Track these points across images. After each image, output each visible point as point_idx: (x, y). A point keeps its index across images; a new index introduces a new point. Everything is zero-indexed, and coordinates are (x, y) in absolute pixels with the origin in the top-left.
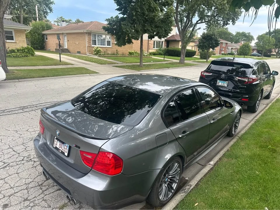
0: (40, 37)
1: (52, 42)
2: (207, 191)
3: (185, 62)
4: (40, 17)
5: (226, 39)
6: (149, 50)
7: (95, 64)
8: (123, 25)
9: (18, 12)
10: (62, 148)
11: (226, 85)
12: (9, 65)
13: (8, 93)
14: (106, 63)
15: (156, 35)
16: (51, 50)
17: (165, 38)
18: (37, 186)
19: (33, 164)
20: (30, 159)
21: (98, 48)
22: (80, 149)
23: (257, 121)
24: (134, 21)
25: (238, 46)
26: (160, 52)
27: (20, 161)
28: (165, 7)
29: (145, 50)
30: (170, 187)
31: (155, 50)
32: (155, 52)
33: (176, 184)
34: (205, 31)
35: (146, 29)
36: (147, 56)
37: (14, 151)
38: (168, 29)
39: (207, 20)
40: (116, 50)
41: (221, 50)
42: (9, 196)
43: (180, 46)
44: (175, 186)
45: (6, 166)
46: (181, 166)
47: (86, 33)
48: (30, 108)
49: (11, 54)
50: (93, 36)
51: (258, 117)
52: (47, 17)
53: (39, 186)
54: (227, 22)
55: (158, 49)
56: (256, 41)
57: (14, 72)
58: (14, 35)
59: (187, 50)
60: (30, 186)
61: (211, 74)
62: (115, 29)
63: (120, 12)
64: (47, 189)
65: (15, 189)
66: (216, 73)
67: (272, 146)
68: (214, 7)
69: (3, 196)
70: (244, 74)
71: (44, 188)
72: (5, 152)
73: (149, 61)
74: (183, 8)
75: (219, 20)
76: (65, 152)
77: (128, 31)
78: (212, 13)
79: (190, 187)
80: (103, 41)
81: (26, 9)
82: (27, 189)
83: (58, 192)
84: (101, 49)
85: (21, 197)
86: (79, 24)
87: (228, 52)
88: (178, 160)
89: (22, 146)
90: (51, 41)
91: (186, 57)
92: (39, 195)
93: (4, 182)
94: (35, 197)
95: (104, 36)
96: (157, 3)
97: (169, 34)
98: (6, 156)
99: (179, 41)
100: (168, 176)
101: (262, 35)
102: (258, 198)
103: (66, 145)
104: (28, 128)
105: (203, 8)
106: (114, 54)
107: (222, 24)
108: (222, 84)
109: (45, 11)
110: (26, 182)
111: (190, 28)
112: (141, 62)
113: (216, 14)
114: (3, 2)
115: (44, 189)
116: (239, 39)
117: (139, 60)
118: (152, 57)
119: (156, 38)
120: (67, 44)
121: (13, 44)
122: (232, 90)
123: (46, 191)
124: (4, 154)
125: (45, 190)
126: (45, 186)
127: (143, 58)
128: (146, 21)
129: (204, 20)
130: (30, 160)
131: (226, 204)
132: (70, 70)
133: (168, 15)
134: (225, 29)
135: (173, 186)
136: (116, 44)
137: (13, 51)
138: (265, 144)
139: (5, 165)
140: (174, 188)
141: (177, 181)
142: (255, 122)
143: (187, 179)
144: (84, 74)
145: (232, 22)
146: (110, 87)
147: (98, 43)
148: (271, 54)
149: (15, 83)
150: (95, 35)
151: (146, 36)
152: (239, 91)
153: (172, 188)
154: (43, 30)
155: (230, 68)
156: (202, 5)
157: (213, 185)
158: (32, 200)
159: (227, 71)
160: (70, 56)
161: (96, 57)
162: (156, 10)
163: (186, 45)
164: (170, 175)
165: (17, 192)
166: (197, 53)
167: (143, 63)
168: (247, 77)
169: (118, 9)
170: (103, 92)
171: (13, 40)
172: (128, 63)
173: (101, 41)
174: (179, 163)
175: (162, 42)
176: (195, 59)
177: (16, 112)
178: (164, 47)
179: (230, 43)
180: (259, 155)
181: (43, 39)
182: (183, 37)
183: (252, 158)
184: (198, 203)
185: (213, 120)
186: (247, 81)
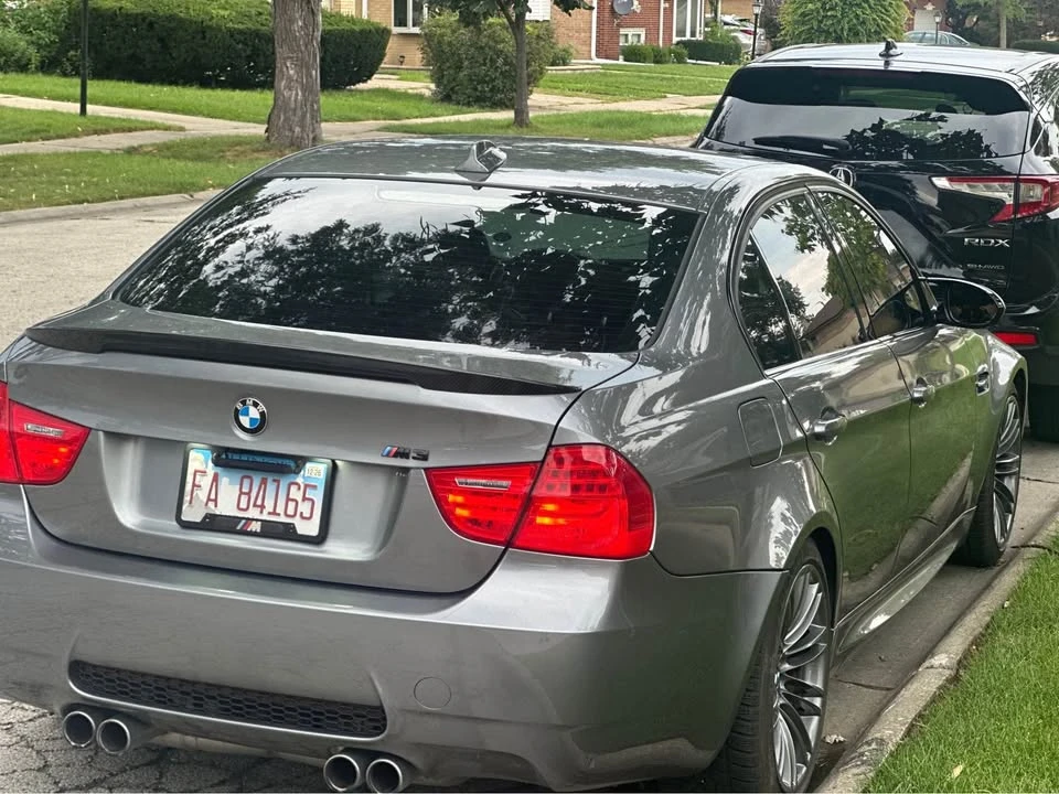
10: (269, 503)
22: (428, 464)
30: (796, 731)
33: (816, 720)
76: (295, 520)
79: (880, 744)
87: (681, 32)
91: (325, 86)
103: (300, 480)
140: (812, 744)
141: (819, 703)
143: (835, 738)
153: (805, 736)
164: (784, 658)
166: (390, 48)
174: (821, 586)
176: (396, 105)
186: (1010, 201)
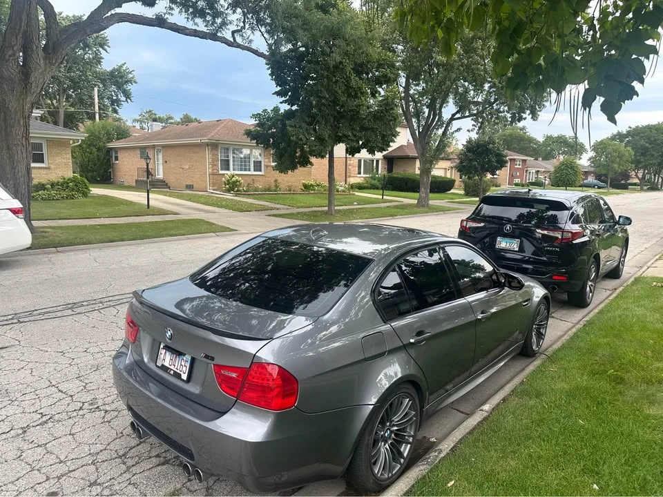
0: (102, 155)
1: (128, 166)
2: (473, 459)
3: (431, 202)
4: (102, 112)
5: (523, 151)
6: (348, 179)
7: (227, 211)
8: (291, 126)
9: (54, 101)
10: (176, 365)
11: (515, 246)
12: (34, 218)
13: (36, 276)
14: (252, 209)
15: (364, 146)
16: (126, 184)
17: (385, 153)
18: (116, 458)
19: (104, 417)
20: (96, 406)
21: (233, 176)
22: (214, 362)
23: (590, 323)
24: (313, 117)
25: (550, 165)
26: (373, 182)
27: (75, 410)
28: (381, 87)
29: (338, 178)
30: (395, 453)
31: (362, 179)
32: (363, 183)
33: (409, 446)
34: (474, 136)
35: (340, 135)
36: (344, 191)
37: (62, 392)
38: (389, 133)
39: (475, 112)
40: (274, 179)
41: (512, 177)
42: (59, 478)
43: (417, 168)
44: (406, 450)
45: (47, 420)
46: (416, 405)
47: (208, 145)
48: (87, 305)
49: (37, 193)
50: (223, 151)
51: (591, 315)
52: (119, 111)
53: (120, 457)
54: (519, 114)
55: (368, 176)
56: (591, 154)
57: (46, 232)
58: (45, 151)
59: (434, 177)
60: (101, 457)
61: (482, 224)
62: (273, 135)
63: (284, 99)
64: (136, 464)
65: (68, 464)
66: (494, 223)
67: (617, 371)
68: (489, 85)
69: (45, 478)
70: (553, 223)
71: (130, 462)
72: (42, 393)
73: (349, 203)
74: (420, 88)
75: (502, 110)
76: (181, 373)
77: (301, 140)
78: (484, 96)
79: (439, 453)
80: (245, 162)
81: (72, 96)
82: (93, 463)
83: (159, 468)
84: (240, 178)
85: (82, 479)
86: (192, 125)
87: (529, 180)
88: (410, 392)
89: (77, 381)
90: (126, 163)
91: (430, 192)
92: (121, 475)
93: (46, 452)
94: (113, 478)
95: (246, 151)
96: (363, 79)
97: (391, 144)
98: (45, 403)
99: (414, 158)
100: (390, 425)
101: (602, 140)
102: (579, 468)
103: (185, 358)
104: (87, 346)
105: (463, 86)
106: (269, 190)
107: (510, 119)
108: (508, 245)
109: (114, 98)
110: (92, 451)
111: (437, 129)
112: (330, 204)
113: (493, 98)
114: (34, 84)
115: (131, 464)
116: (552, 150)
117: (327, 202)
118: (356, 194)
119: (364, 154)
120: (163, 169)
121: (42, 171)
122: (530, 258)
123: (134, 468)
124: (41, 399)
125: (133, 466)
126: (132, 458)
127: (336, 196)
128: (339, 117)
129: (467, 112)
130: (96, 408)
131: (511, 481)
132: (171, 225)
133: (387, 104)
134: (521, 130)
135: (402, 450)
136: (275, 168)
137: (42, 187)
138: (602, 367)
139: (45, 419)
140: (405, 455)
141: (411, 440)
142: (584, 325)
143: (433, 440)
144: (202, 233)
145: (531, 116)
146: (262, 251)
147: (233, 165)
148: (629, 182)
149: (51, 256)
150: (228, 149)
151: (340, 150)
152: (544, 259)
153: (401, 454)
154: (110, 140)
155: (525, 211)
156: (462, 81)
157: (486, 448)
158: (107, 484)
159: (518, 217)
160: (170, 196)
161: (229, 196)
162: (362, 93)
163: (431, 166)
164: (394, 425)
165: (74, 470)
166: (457, 183)
167: (336, 208)
168: (561, 228)
169: (278, 93)
170: (246, 263)
171: (43, 162)
172: (302, 207)
173: (241, 162)
174: (412, 398)
175: (377, 161)
176: (454, 197)
177: (59, 314)
178: (382, 170)
179: (532, 159)
180: (586, 389)
181: (109, 160)
182: (424, 148)
183: (571, 394)
184: (453, 482)
185: (481, 313)
186: (560, 237)
